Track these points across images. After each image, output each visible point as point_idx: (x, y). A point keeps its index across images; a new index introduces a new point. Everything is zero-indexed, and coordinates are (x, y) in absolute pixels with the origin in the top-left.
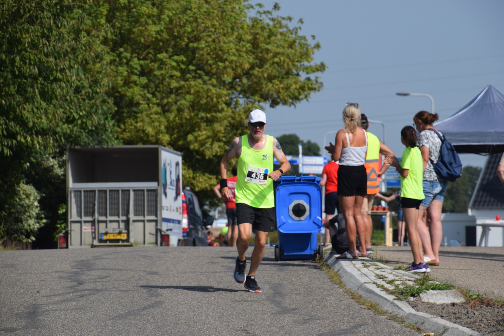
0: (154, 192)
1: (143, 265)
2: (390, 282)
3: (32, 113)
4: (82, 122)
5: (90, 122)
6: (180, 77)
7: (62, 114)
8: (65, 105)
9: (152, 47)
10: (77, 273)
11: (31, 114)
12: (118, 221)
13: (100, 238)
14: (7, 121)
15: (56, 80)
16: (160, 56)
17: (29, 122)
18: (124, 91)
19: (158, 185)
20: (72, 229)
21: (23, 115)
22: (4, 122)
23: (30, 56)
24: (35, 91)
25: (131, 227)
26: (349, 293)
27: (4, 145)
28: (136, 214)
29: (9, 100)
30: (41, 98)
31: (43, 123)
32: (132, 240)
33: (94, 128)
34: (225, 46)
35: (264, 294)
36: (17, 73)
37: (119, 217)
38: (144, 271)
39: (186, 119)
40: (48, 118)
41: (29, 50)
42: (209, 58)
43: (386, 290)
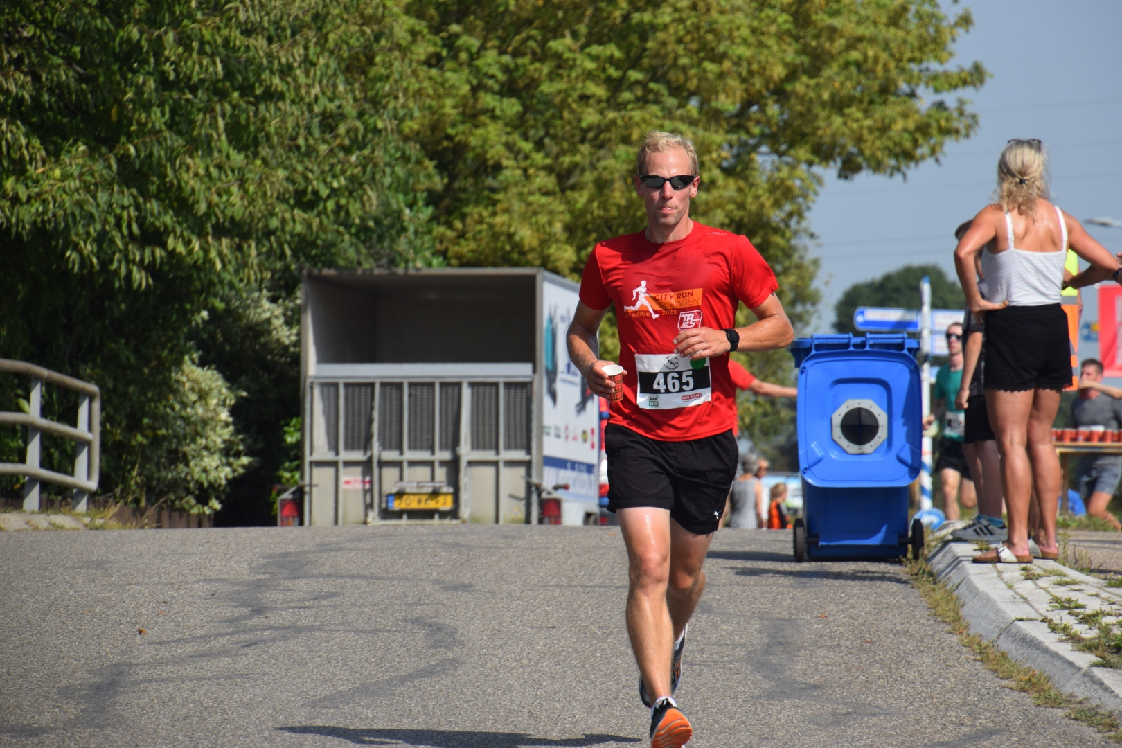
0: (522, 388)
1: (439, 566)
2: (1088, 620)
3: (206, 179)
4: (339, 207)
5: (358, 205)
6: (608, 101)
7: (285, 184)
8: (294, 161)
9: (537, 23)
10: (258, 585)
11: (202, 182)
12: (430, 464)
13: (384, 505)
14: (141, 200)
15: (271, 95)
16: (555, 45)
17: (198, 202)
18: (464, 133)
19: (534, 371)
20: (314, 482)
21: (183, 184)
22: (132, 201)
23: (200, 30)
24: (216, 121)
25: (464, 480)
26: (976, 647)
27: (133, 262)
28: (477, 445)
29: (144, 143)
30: (230, 142)
31: (234, 206)
32: (465, 512)
33: (371, 224)
34: (723, 19)
35: (742, 645)
36: (172, 77)
37: (433, 453)
38: (437, 582)
39: (618, 206)
40: (246, 191)
41: (199, 16)
42: (680, 49)
43: (1074, 639)
